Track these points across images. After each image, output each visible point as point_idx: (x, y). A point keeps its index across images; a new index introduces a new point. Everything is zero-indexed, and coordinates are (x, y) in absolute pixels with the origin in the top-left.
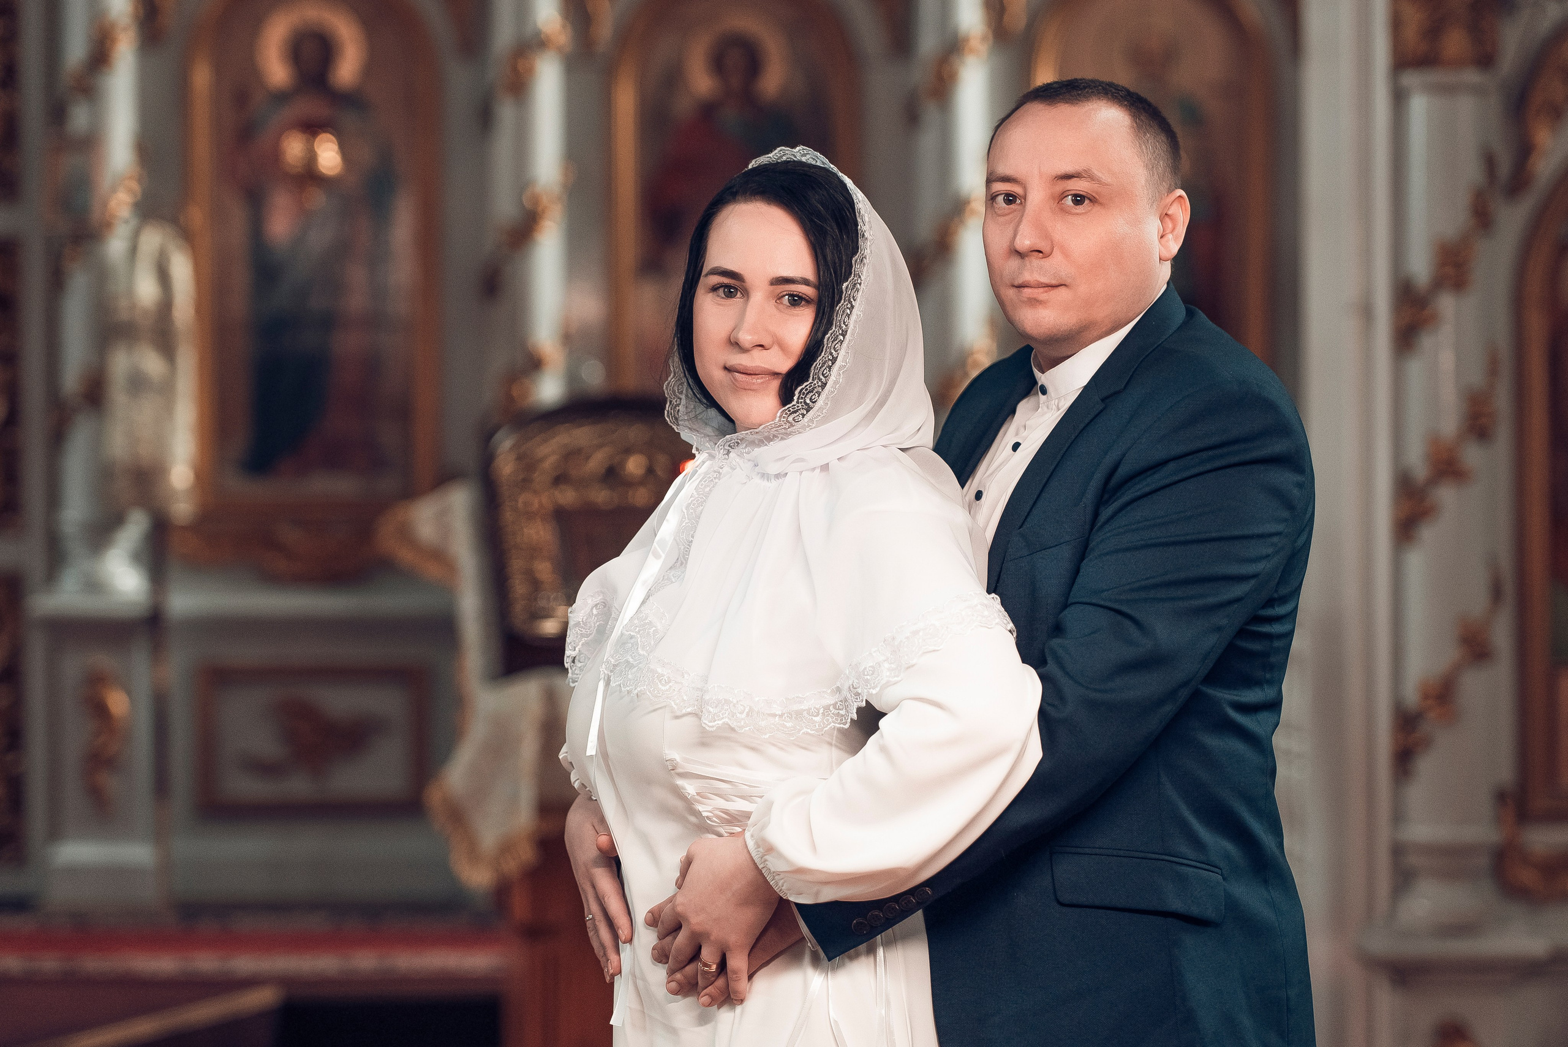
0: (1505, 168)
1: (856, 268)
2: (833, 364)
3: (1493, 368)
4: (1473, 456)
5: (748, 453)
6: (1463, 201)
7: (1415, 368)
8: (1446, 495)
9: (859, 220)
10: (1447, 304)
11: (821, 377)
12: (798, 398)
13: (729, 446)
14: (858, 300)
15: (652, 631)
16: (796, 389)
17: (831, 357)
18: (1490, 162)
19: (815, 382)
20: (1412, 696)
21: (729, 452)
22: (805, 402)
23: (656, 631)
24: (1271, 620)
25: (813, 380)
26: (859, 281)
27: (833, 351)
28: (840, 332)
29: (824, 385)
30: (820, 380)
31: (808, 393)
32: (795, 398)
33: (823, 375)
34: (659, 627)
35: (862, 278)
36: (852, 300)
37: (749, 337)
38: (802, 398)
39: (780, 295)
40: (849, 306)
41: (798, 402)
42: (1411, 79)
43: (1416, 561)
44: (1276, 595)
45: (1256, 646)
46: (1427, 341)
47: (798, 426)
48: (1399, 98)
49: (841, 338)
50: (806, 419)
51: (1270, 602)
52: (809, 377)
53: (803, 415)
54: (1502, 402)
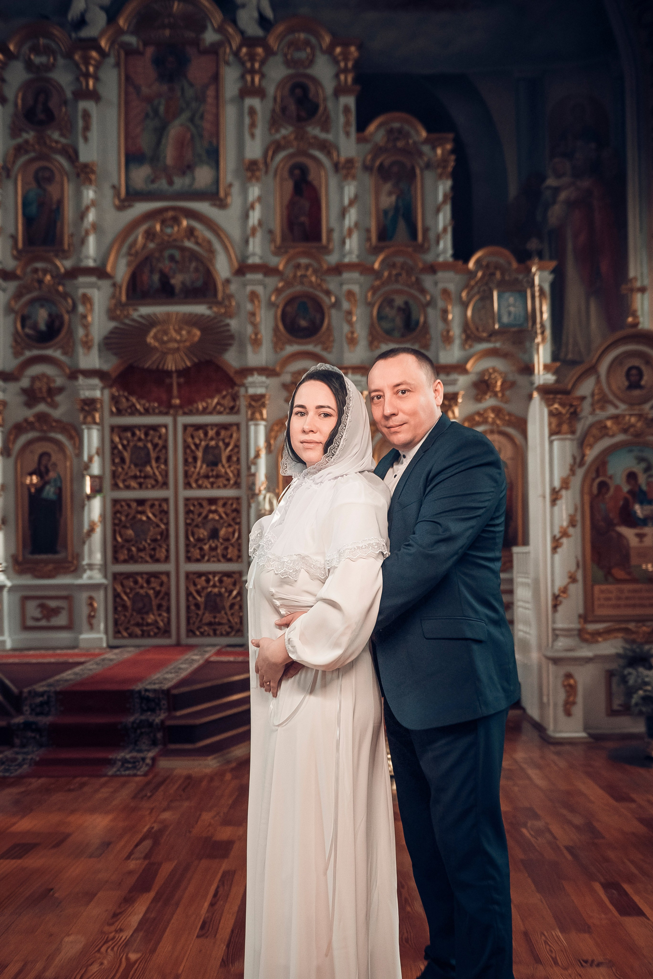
0: (578, 460)
1: (347, 401)
2: (342, 438)
3: (576, 510)
4: (571, 531)
5: (311, 477)
6: (568, 467)
7: (556, 508)
8: (564, 540)
9: (346, 384)
10: (564, 493)
11: (337, 443)
12: (329, 451)
13: (304, 475)
14: (350, 413)
15: (270, 543)
16: (328, 448)
17: (341, 435)
18: (574, 458)
19: (335, 445)
20: (557, 592)
21: (304, 478)
22: (332, 453)
23: (272, 543)
24: (494, 526)
25: (334, 444)
26: (349, 406)
27: (342, 433)
28: (344, 426)
29: (338, 446)
30: (337, 444)
31: (333, 449)
32: (328, 451)
33: (338, 442)
34: (273, 542)
35: (350, 405)
36: (347, 413)
37: (307, 427)
38: (331, 451)
39: (320, 414)
40: (347, 416)
41: (329, 453)
42: (553, 438)
43: (557, 557)
44: (494, 516)
45: (491, 535)
46: (558, 502)
47: (330, 462)
48: (551, 442)
49: (344, 428)
50: (332, 459)
51: (492, 519)
52: (333, 443)
53: (331, 458)
54: (578, 518)
